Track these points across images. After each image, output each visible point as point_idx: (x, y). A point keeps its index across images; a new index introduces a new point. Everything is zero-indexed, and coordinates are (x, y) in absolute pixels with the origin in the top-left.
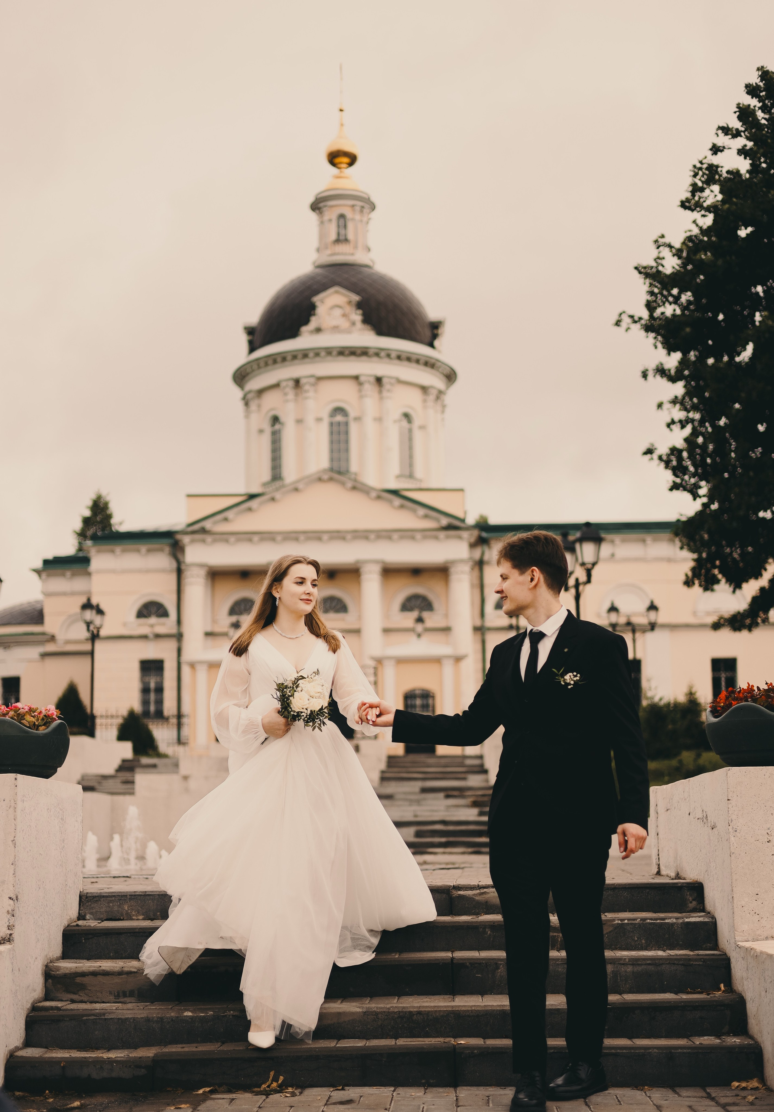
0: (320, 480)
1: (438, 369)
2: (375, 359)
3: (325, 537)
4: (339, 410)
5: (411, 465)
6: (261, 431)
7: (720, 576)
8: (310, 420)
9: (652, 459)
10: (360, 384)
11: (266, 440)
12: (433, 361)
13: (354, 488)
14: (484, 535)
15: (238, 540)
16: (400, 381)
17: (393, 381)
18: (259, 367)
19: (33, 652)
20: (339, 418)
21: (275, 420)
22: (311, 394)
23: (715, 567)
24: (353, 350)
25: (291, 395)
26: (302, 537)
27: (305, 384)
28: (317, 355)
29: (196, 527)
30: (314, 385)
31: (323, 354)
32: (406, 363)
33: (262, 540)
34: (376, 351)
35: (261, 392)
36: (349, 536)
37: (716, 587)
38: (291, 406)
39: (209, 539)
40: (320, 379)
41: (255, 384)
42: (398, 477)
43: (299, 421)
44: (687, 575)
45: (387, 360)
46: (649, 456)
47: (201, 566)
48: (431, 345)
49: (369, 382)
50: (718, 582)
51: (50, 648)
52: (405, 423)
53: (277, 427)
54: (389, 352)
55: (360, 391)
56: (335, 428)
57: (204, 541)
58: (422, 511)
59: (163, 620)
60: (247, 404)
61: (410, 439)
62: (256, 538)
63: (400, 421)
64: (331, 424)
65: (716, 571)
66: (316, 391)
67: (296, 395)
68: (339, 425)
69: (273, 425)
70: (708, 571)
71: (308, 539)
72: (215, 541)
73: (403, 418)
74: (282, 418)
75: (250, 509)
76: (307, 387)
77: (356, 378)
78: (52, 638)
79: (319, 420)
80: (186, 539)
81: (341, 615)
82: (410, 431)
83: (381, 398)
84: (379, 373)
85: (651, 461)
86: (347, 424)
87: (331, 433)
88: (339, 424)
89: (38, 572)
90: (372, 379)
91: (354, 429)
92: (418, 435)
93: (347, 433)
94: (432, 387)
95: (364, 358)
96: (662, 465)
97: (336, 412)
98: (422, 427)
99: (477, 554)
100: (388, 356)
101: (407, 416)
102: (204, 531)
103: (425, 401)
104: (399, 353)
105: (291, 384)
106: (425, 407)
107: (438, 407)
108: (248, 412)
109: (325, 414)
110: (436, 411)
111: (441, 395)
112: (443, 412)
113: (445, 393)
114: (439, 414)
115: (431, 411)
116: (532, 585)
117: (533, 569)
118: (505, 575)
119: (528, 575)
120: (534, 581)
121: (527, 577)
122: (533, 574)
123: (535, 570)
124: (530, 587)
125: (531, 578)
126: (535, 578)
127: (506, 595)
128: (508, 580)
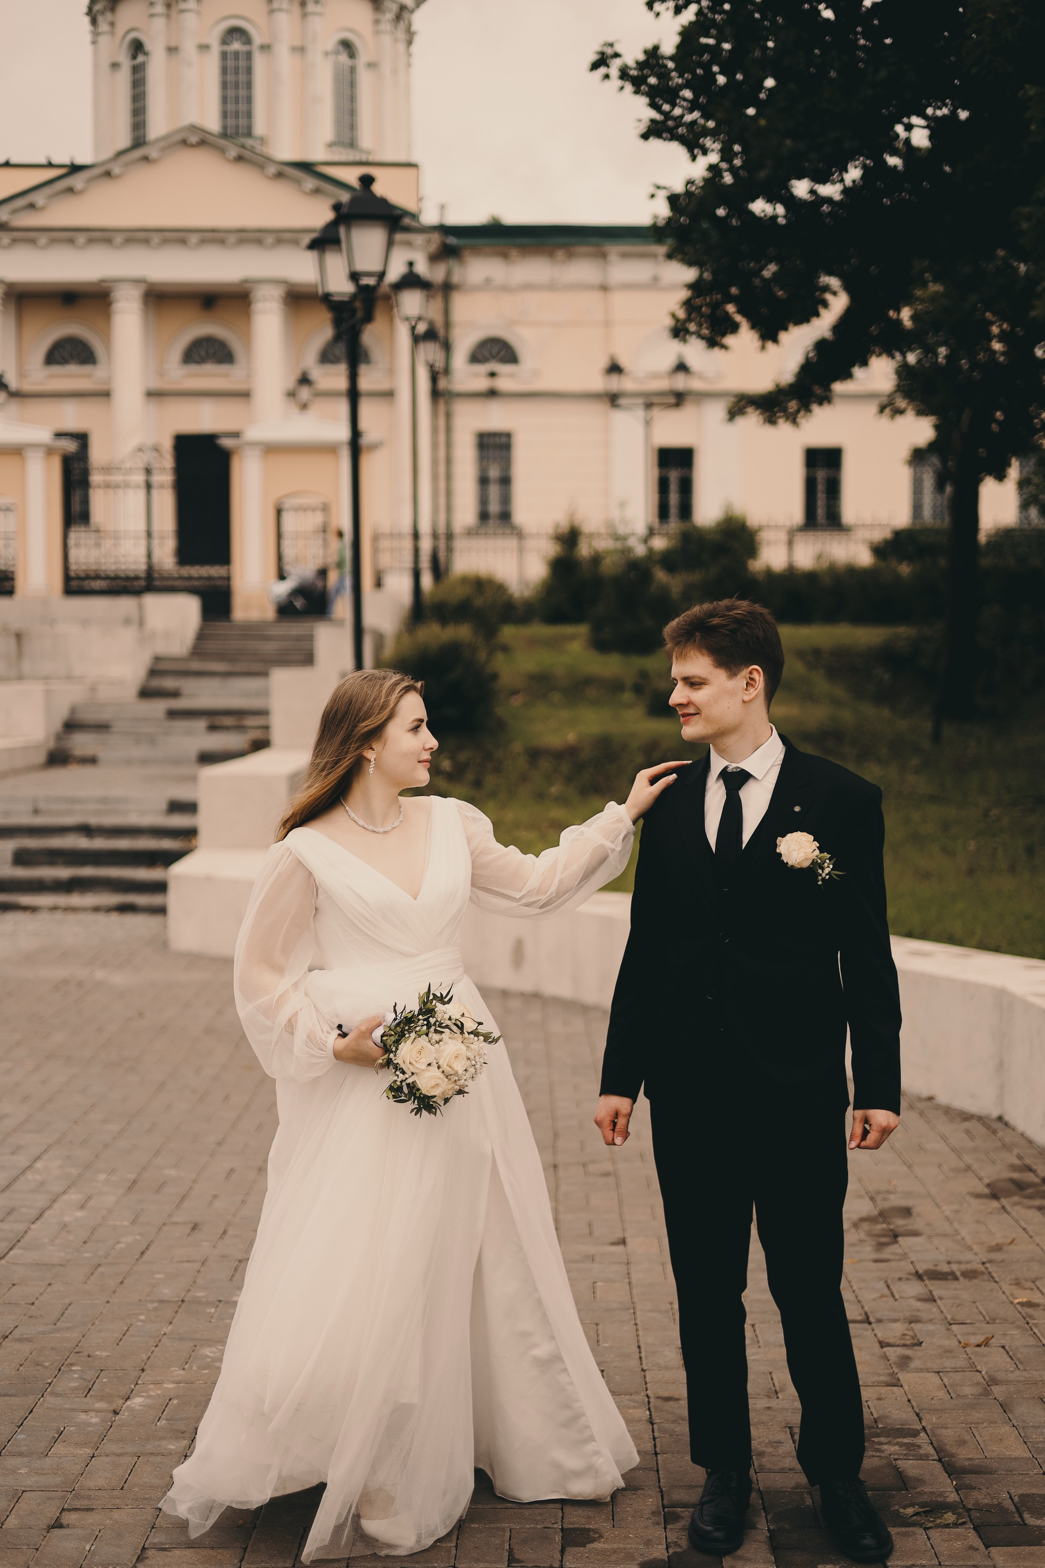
0: (184, 142)
3: (194, 239)
4: (235, 33)
5: (353, 127)
6: (115, 66)
7: (738, 318)
8: (189, 48)
9: (607, 76)
11: (124, 77)
13: (240, 159)
14: (452, 240)
15: (53, 241)
20: (236, 46)
21: (137, 47)
22: (192, 5)
23: (730, 299)
25: (160, 6)
33: (91, 241)
35: (115, 1)
36: (232, 239)
37: (729, 340)
38: (159, 24)
39: (5, 237)
42: (331, 145)
43: (172, 50)
44: (674, 316)
46: (603, 70)
50: (734, 328)
52: (343, 58)
53: (140, 59)
55: (270, 2)
56: (230, 63)
60: (94, 22)
61: (353, 84)
62: (81, 239)
63: (337, 53)
64: (224, 55)
65: (731, 308)
66: (200, 1)
67: (169, 6)
68: (237, 58)
69: (134, 57)
70: (716, 306)
71: (166, 242)
73: (341, 49)
74: (148, 46)
75: (70, 190)
79: (204, 48)
81: (224, 368)
82: (353, 70)
83: (304, 15)
85: (606, 80)
86: (249, 55)
87: (224, 71)
88: (236, 54)
91: (259, 62)
92: (365, 79)
93: (249, 70)
96: (629, 88)
97: (231, 36)
98: (371, 65)
99: (440, 272)
101: (347, 46)
103: (377, 22)
106: (377, 33)
107: (401, 34)
108: (96, 34)
109: (214, 39)
110: (396, 40)
111: (405, 15)
112: (410, 42)
113: (412, 12)
114: (402, 46)
115: (387, 40)
116: (750, 694)
117: (753, 669)
118: (699, 678)
119: (743, 678)
120: (756, 688)
121: (740, 682)
122: (752, 676)
123: (756, 670)
124: (746, 698)
125: (747, 684)
126: (756, 683)
127: (700, 710)
128: (706, 687)
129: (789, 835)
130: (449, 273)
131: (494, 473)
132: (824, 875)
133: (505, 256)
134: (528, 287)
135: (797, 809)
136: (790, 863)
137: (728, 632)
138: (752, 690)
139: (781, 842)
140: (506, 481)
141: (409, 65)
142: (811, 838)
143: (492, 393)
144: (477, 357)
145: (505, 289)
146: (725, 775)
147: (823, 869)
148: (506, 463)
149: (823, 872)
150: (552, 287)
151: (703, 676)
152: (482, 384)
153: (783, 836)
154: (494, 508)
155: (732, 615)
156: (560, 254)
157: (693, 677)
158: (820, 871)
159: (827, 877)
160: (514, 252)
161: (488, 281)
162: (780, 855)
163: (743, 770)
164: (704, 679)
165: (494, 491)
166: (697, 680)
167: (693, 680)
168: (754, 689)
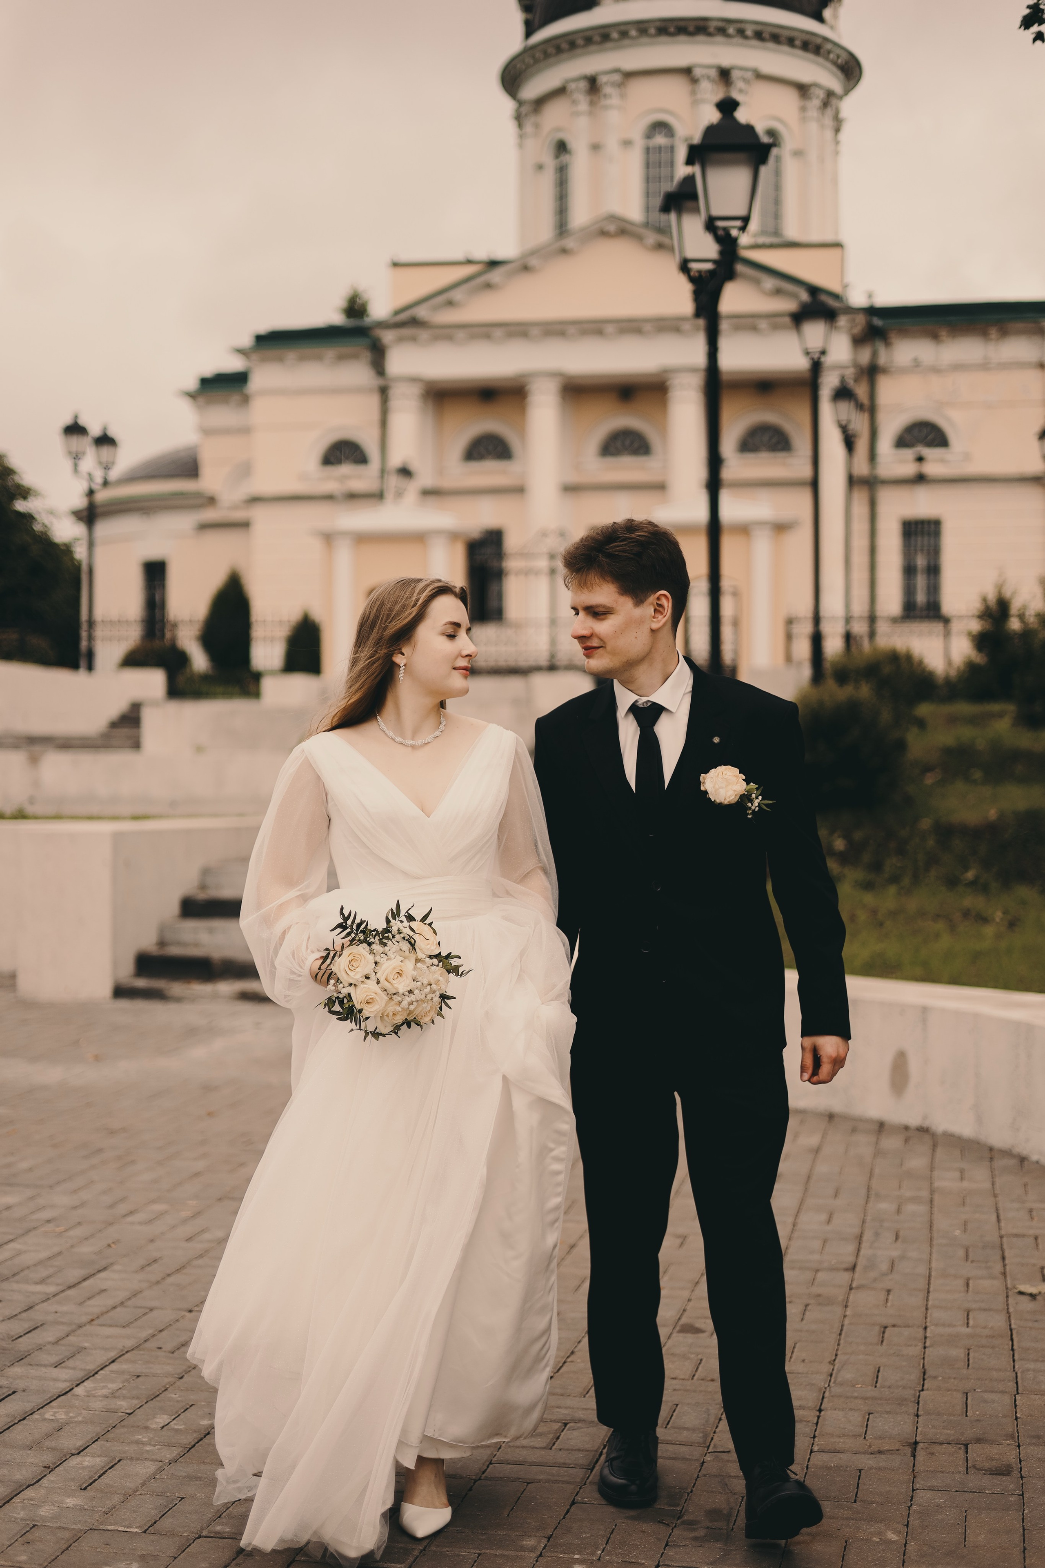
0: (603, 232)
1: (826, 55)
2: (719, 39)
3: (610, 329)
4: (659, 127)
5: (777, 216)
6: (540, 167)
8: (612, 144)
10: (695, 81)
11: (548, 179)
12: (819, 41)
14: (877, 322)
16: (760, 76)
17: (749, 75)
18: (536, 61)
19: (184, 522)
20: (660, 140)
21: (562, 147)
22: (615, 101)
24: (682, 24)
25: (583, 103)
26: (571, 330)
27: (606, 83)
28: (624, 34)
29: (403, 317)
30: (620, 85)
31: (633, 33)
32: (771, 45)
34: (720, 24)
35: (540, 103)
38: (583, 122)
39: (424, 334)
40: (630, 75)
41: (532, 90)
43: (596, 147)
45: (738, 40)
47: (414, 380)
48: (820, 19)
49: (708, 78)
51: (210, 515)
53: (565, 158)
54: (742, 26)
55: (693, 93)
56: (653, 157)
57: (414, 339)
58: (769, 283)
59: (360, 469)
60: (520, 126)
61: (778, 173)
62: (497, 334)
64: (648, 150)
66: (623, 96)
67: (592, 103)
68: (660, 153)
69: (557, 156)
72: (436, 338)
74: (571, 144)
75: (488, 286)
76: (608, 90)
77: (687, 71)
78: (211, 501)
79: (627, 143)
80: (387, 337)
81: (638, 460)
82: (778, 159)
84: (725, 62)
86: (672, 149)
87: (646, 165)
88: (659, 149)
89: (192, 396)
90: (713, 73)
91: (682, 155)
92: (791, 168)
94: (816, 85)
95: (701, 38)
97: (655, 130)
98: (798, 154)
99: (865, 356)
100: (741, 33)
101: (771, 134)
102: (414, 322)
103: (803, 109)
104: (759, 28)
105: (583, 85)
106: (803, 120)
107: (828, 121)
108: (521, 137)
109: (637, 134)
110: (822, 127)
111: (834, 101)
112: (837, 130)
113: (841, 98)
114: (829, 134)
115: (813, 127)
116: (659, 622)
117: (661, 595)
118: (604, 607)
119: (650, 604)
120: (664, 615)
121: (648, 609)
122: (659, 603)
123: (665, 595)
124: (655, 626)
125: (655, 610)
126: (664, 609)
127: (604, 643)
128: (612, 616)
129: (713, 771)
130: (875, 355)
131: (921, 561)
132: (753, 808)
133: (935, 337)
134: (958, 367)
135: (716, 740)
136: (718, 801)
137: (632, 556)
138: (660, 617)
139: (704, 779)
140: (934, 570)
141: (837, 153)
142: (736, 770)
143: (920, 479)
144: (902, 442)
145: (936, 370)
146: (634, 709)
147: (752, 802)
148: (935, 552)
149: (752, 804)
150: (985, 366)
151: (608, 605)
152: (909, 469)
153: (706, 772)
154: (921, 598)
155: (635, 538)
156: (993, 332)
157: (597, 606)
158: (749, 805)
159: (757, 809)
160: (943, 333)
161: (917, 364)
162: (706, 792)
163: (654, 704)
164: (609, 608)
165: (921, 581)
166: (601, 609)
167: (597, 610)
168: (662, 616)
